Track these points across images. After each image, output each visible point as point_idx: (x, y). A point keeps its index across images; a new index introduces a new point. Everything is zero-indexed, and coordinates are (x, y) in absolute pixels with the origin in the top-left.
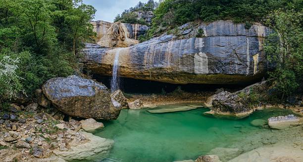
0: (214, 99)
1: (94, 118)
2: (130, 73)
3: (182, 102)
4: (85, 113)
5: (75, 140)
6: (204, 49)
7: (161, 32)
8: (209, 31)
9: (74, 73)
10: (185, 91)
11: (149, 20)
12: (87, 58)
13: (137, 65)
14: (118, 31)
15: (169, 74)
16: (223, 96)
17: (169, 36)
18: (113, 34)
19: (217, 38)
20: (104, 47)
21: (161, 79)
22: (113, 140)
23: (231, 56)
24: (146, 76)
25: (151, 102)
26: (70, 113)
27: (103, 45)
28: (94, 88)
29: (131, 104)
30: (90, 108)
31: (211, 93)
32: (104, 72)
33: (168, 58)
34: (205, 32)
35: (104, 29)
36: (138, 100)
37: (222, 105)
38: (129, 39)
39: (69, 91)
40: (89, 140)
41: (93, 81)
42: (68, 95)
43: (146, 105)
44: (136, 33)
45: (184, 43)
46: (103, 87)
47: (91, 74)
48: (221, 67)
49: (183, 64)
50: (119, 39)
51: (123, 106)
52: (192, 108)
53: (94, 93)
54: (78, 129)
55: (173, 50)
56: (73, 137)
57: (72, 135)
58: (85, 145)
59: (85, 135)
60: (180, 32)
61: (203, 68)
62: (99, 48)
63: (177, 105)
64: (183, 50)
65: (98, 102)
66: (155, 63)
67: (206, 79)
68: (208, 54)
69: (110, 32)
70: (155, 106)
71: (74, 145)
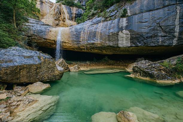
0: (135, 66)
1: (41, 81)
2: (70, 47)
3: (108, 67)
4: (32, 78)
5: (21, 105)
6: (127, 28)
7: (93, 15)
8: (132, 10)
9: (16, 45)
10: (111, 59)
11: (84, 3)
12: (32, 32)
13: (76, 41)
14: (60, 12)
15: (99, 47)
16: (143, 64)
17: (99, 19)
18: (56, 14)
19: (140, 15)
20: (48, 25)
21: (93, 51)
22: (59, 96)
23: (154, 30)
24: (82, 49)
25: (86, 67)
26: (14, 81)
27: (47, 23)
28: (39, 58)
29: (72, 68)
30: (37, 73)
31: (132, 61)
32: (49, 46)
33: (98, 36)
34: (129, 11)
35: (48, 7)
36: (76, 66)
37: (142, 71)
38: (69, 21)
39: (11, 61)
40: (37, 101)
41: (38, 52)
42: (11, 64)
43: (82, 69)
44: (74, 15)
45: (111, 24)
46: (48, 56)
47: (36, 46)
48: (142, 40)
49: (109, 40)
50: (61, 20)
51: (66, 70)
52: (115, 71)
53: (40, 62)
54: (25, 94)
55: (102, 30)
56: (19, 103)
57: (18, 101)
58: (32, 106)
59: (32, 97)
60: (108, 15)
61: (126, 43)
62: (44, 25)
63: (104, 69)
64: (110, 29)
65: (44, 69)
66: (88, 40)
67: (128, 51)
68: (130, 31)
69: (53, 12)
70: (89, 69)
71: (21, 110)
